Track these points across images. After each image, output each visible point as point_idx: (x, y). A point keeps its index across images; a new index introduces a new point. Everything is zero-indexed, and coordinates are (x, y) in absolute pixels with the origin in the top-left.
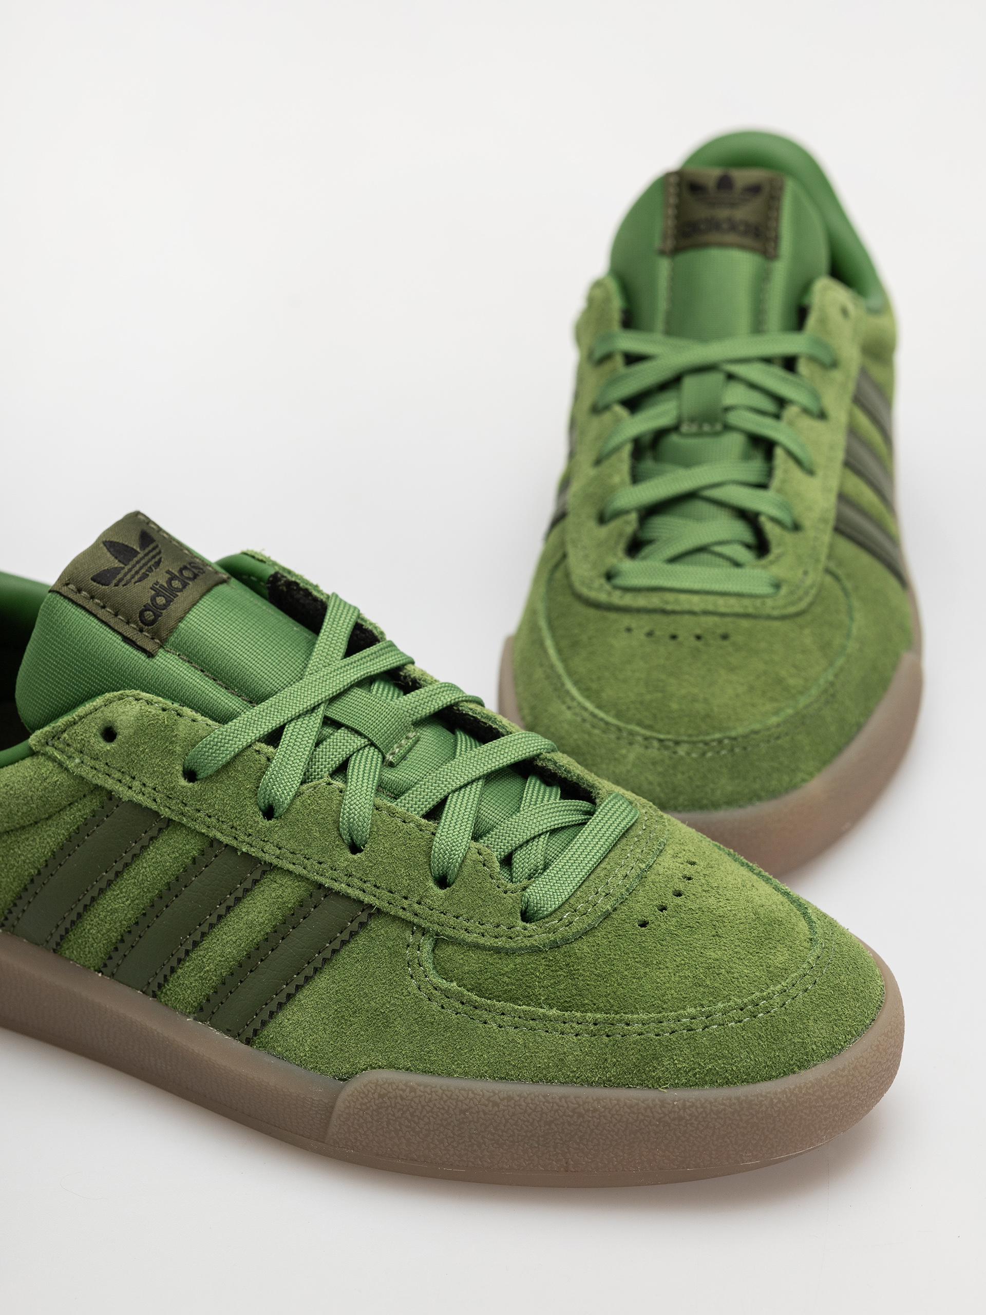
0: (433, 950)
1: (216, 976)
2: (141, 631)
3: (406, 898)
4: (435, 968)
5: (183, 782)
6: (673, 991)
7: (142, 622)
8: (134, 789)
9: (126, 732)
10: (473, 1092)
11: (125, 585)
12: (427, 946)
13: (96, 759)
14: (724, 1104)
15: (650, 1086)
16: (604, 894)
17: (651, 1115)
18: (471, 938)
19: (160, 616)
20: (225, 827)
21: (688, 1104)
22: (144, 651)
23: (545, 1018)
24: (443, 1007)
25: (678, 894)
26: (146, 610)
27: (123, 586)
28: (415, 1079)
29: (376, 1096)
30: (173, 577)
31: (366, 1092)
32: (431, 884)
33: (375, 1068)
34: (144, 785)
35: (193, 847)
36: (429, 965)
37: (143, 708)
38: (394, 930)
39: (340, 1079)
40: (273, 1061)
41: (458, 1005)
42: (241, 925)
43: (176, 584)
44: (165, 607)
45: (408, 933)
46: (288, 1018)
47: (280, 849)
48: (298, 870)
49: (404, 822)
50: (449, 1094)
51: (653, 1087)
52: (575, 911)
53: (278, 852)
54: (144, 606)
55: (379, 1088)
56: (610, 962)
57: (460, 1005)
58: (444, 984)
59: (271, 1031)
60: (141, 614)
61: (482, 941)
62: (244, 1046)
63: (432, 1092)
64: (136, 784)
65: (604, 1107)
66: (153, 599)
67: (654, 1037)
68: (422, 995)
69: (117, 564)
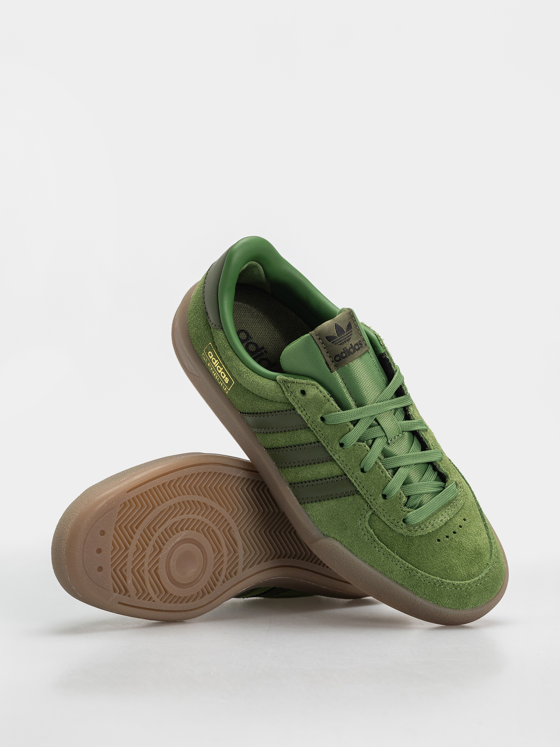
0: (371, 515)
1: (300, 479)
2: (333, 362)
3: (371, 496)
4: (369, 521)
5: (319, 420)
6: (436, 569)
7: (334, 359)
8: (303, 413)
9: (309, 397)
10: (361, 565)
11: (335, 344)
12: (370, 513)
13: (296, 397)
14: (433, 609)
15: (414, 593)
16: (432, 525)
17: (410, 601)
18: (383, 519)
19: (341, 360)
20: (326, 441)
21: (422, 604)
22: (330, 369)
23: (394, 557)
24: (365, 534)
25: (454, 533)
26: (338, 356)
27: (334, 344)
28: (346, 551)
29: (331, 548)
30: (352, 347)
31: (329, 545)
32: (381, 495)
33: (335, 539)
34: (307, 414)
35: (312, 440)
36: (367, 519)
37: (318, 393)
38: (362, 502)
39: (323, 535)
40: (306, 515)
41: (370, 537)
42: (316, 471)
43: (352, 350)
44: (344, 358)
45: (366, 505)
46: (316, 506)
47: (339, 457)
48: (342, 466)
49: (382, 472)
50: (353, 561)
51: (415, 594)
52: (420, 527)
53: (339, 458)
54: (338, 354)
55: (333, 546)
56: (422, 550)
57: (370, 538)
58: (369, 528)
59: (309, 506)
60: (336, 356)
61: (387, 522)
62: (298, 504)
63: (349, 558)
64: (304, 412)
65: (398, 592)
66: (342, 353)
67: (423, 581)
68: (361, 528)
69: (336, 335)
